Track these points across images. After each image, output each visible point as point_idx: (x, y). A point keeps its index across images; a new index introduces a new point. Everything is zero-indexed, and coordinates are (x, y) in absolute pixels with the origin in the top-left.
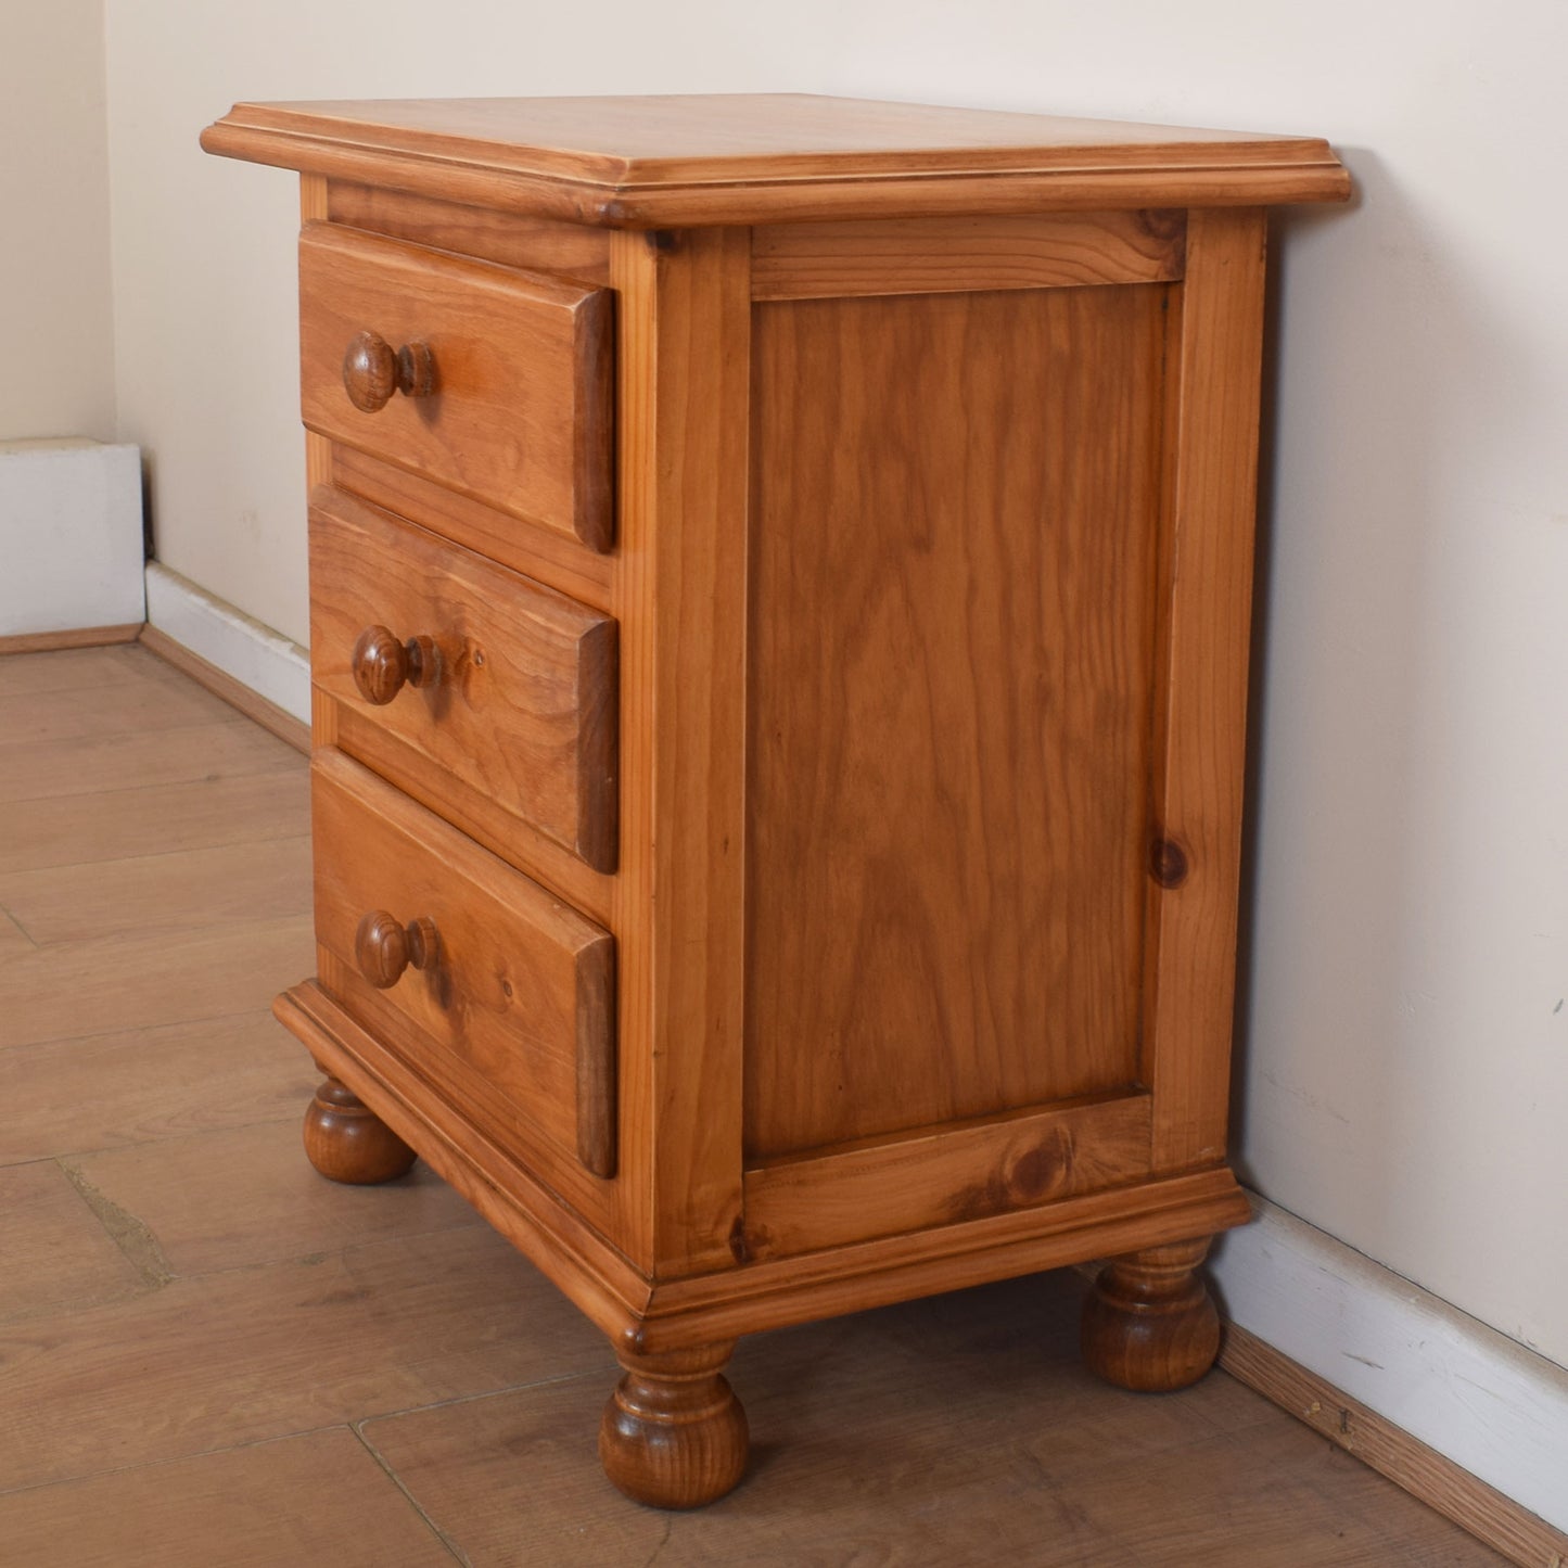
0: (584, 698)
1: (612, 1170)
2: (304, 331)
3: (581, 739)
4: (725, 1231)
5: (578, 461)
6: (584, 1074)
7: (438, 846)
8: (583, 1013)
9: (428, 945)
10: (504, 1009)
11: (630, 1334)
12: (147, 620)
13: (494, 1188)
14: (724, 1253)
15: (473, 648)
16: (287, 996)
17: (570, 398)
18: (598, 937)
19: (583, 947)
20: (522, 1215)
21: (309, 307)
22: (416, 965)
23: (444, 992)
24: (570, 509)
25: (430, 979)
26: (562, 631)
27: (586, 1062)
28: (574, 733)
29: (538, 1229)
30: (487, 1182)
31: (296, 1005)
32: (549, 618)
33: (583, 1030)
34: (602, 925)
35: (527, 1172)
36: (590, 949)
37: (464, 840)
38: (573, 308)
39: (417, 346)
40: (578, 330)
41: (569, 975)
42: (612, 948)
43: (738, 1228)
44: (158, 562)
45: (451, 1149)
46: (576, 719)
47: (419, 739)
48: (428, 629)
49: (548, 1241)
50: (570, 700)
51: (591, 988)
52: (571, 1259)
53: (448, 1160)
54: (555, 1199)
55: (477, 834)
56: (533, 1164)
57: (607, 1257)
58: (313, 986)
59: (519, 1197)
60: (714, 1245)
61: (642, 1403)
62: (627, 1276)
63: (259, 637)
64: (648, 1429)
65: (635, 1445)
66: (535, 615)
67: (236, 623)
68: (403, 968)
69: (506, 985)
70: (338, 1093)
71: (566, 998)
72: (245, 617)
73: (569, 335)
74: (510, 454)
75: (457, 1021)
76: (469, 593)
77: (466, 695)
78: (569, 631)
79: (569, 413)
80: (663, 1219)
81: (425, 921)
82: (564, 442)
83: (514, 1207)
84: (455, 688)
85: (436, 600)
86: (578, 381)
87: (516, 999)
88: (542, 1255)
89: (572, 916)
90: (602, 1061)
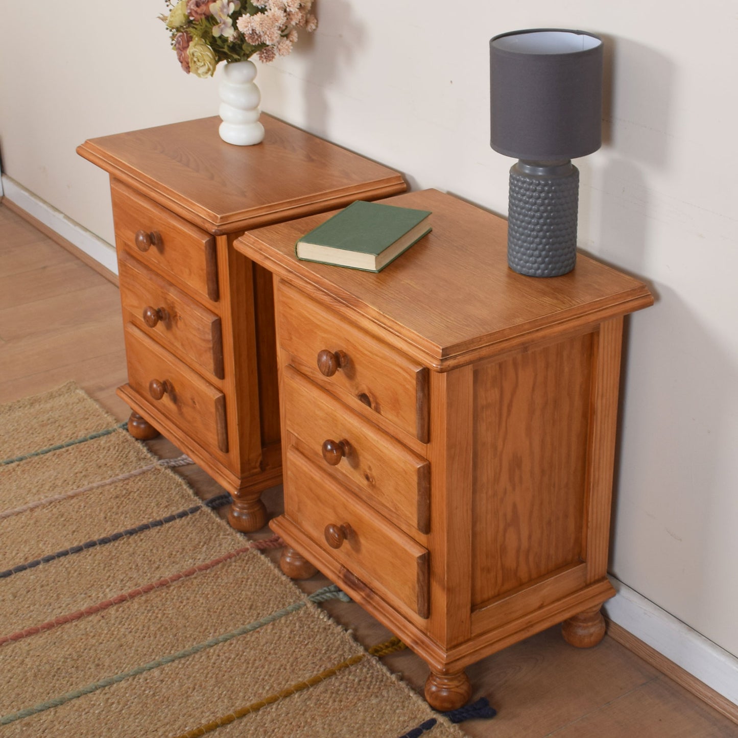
0: (213, 337)
1: (227, 450)
2: (114, 211)
3: (213, 347)
4: (258, 464)
5: (208, 280)
6: (219, 428)
7: (170, 362)
8: (218, 413)
9: (169, 388)
10: (194, 408)
11: (236, 493)
12: (4, 195)
13: (193, 452)
14: (258, 470)
15: (178, 315)
16: (119, 388)
17: (204, 263)
18: (221, 395)
19: (217, 397)
20: (202, 460)
21: (115, 205)
22: (167, 392)
23: (175, 399)
24: (206, 291)
25: (170, 395)
26: (205, 319)
27: (219, 425)
28: (211, 346)
29: (207, 464)
30: (191, 450)
31: (124, 392)
32: (202, 315)
33: (218, 418)
34: (221, 391)
35: (202, 447)
36: (218, 398)
37: (177, 360)
38: (204, 242)
39: (156, 232)
40: (206, 247)
41: (213, 404)
42: (224, 398)
43: (261, 463)
44: (6, 174)
45: (178, 439)
46: (211, 342)
47: (162, 332)
48: (162, 305)
49: (211, 467)
50: (210, 337)
51: (219, 407)
52: (218, 473)
53: (179, 443)
54: (211, 455)
55: (181, 359)
56: (204, 446)
57: (227, 472)
58: (127, 386)
59: (201, 455)
60: (255, 468)
61: (239, 507)
62: (233, 477)
63: (51, 211)
64: (241, 514)
65: (238, 518)
66: (198, 313)
67: (41, 204)
68: (163, 393)
69: (194, 402)
70: (137, 416)
71: (213, 410)
72: (45, 202)
73: (203, 248)
74: (187, 271)
75: (179, 408)
76: (176, 301)
77: (177, 326)
78: (209, 320)
79: (204, 266)
80: (242, 464)
81: (167, 380)
82: (204, 273)
83: (200, 458)
84: (173, 323)
85: (165, 299)
86: (206, 260)
87: (197, 406)
88: (210, 472)
89: (212, 388)
90: (224, 425)
